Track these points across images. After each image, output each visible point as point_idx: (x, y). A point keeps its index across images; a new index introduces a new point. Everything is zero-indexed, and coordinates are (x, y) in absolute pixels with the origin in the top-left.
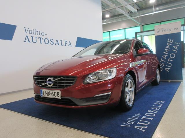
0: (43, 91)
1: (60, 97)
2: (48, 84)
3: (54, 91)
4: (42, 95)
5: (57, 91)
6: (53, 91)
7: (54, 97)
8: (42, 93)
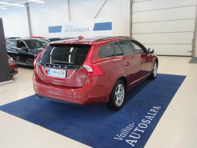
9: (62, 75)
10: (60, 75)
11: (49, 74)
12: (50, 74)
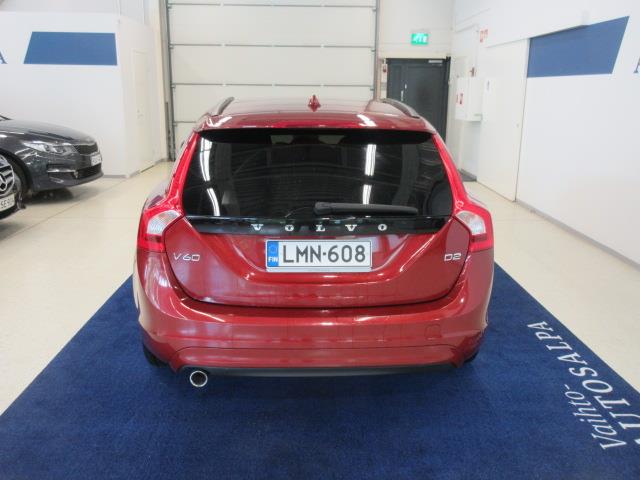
9: (353, 262)
10: (340, 262)
11: (276, 265)
12: (281, 263)
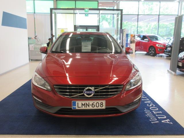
0: (77, 102)
1: (104, 107)
2: (85, 94)
3: (96, 102)
4: (75, 108)
5: (100, 102)
6: (93, 102)
7: (95, 108)
8: (75, 105)
